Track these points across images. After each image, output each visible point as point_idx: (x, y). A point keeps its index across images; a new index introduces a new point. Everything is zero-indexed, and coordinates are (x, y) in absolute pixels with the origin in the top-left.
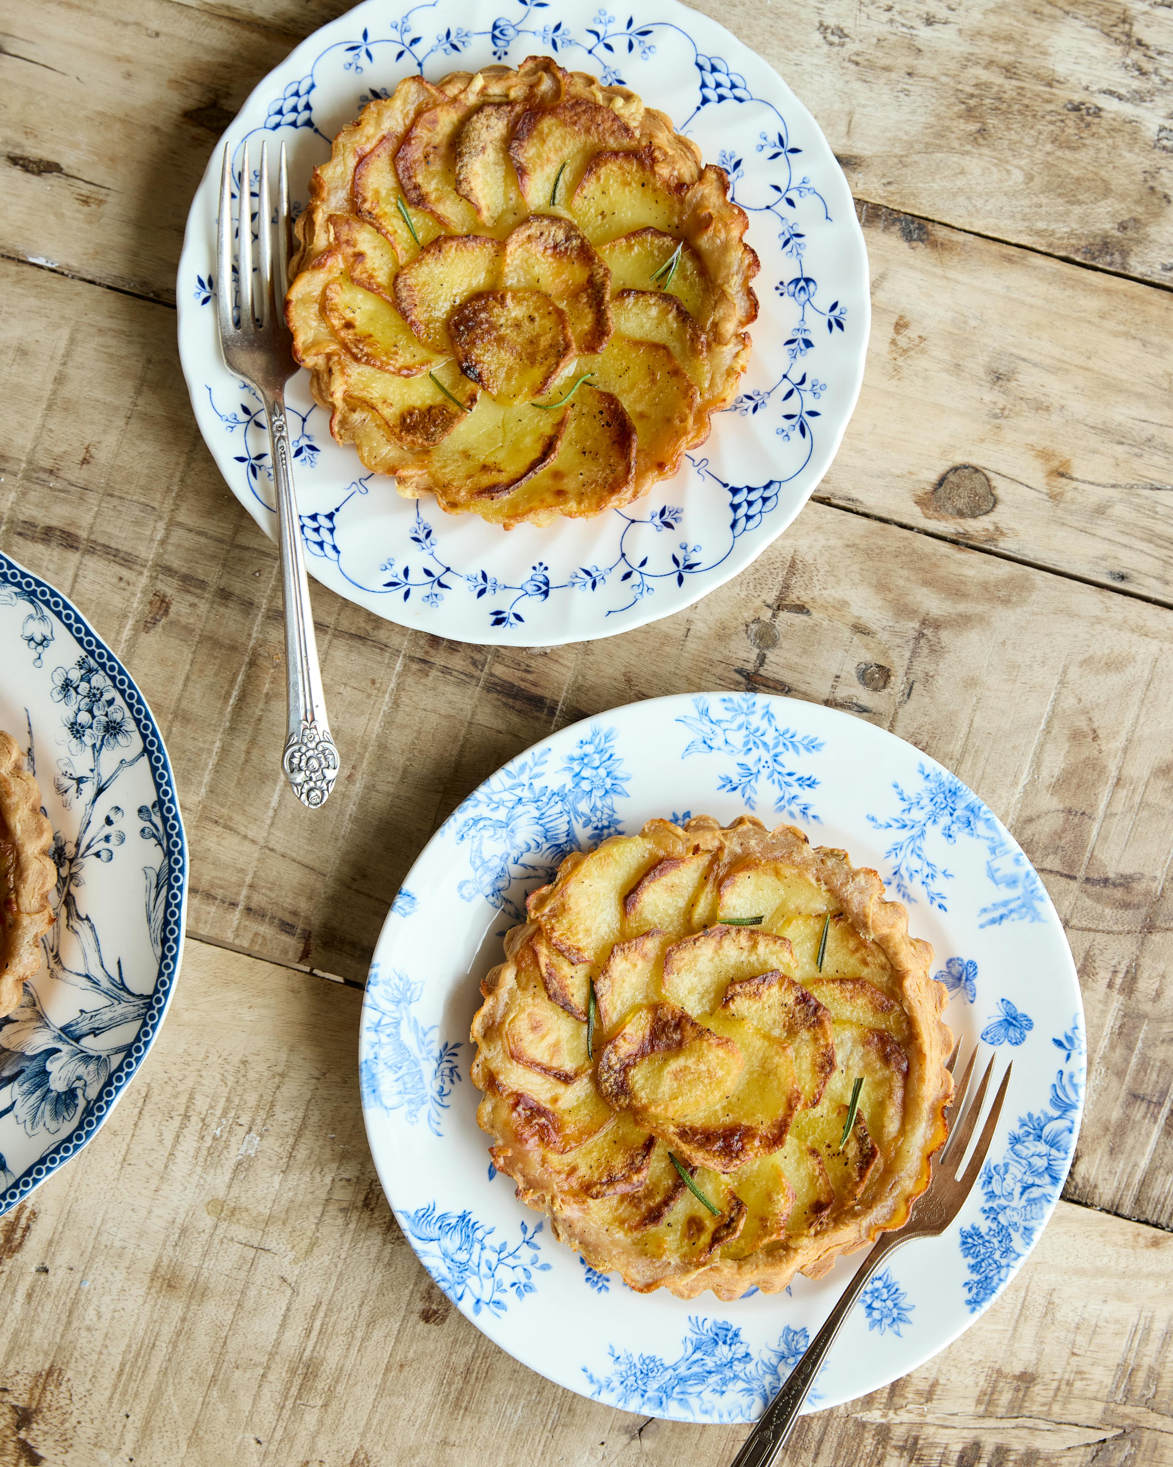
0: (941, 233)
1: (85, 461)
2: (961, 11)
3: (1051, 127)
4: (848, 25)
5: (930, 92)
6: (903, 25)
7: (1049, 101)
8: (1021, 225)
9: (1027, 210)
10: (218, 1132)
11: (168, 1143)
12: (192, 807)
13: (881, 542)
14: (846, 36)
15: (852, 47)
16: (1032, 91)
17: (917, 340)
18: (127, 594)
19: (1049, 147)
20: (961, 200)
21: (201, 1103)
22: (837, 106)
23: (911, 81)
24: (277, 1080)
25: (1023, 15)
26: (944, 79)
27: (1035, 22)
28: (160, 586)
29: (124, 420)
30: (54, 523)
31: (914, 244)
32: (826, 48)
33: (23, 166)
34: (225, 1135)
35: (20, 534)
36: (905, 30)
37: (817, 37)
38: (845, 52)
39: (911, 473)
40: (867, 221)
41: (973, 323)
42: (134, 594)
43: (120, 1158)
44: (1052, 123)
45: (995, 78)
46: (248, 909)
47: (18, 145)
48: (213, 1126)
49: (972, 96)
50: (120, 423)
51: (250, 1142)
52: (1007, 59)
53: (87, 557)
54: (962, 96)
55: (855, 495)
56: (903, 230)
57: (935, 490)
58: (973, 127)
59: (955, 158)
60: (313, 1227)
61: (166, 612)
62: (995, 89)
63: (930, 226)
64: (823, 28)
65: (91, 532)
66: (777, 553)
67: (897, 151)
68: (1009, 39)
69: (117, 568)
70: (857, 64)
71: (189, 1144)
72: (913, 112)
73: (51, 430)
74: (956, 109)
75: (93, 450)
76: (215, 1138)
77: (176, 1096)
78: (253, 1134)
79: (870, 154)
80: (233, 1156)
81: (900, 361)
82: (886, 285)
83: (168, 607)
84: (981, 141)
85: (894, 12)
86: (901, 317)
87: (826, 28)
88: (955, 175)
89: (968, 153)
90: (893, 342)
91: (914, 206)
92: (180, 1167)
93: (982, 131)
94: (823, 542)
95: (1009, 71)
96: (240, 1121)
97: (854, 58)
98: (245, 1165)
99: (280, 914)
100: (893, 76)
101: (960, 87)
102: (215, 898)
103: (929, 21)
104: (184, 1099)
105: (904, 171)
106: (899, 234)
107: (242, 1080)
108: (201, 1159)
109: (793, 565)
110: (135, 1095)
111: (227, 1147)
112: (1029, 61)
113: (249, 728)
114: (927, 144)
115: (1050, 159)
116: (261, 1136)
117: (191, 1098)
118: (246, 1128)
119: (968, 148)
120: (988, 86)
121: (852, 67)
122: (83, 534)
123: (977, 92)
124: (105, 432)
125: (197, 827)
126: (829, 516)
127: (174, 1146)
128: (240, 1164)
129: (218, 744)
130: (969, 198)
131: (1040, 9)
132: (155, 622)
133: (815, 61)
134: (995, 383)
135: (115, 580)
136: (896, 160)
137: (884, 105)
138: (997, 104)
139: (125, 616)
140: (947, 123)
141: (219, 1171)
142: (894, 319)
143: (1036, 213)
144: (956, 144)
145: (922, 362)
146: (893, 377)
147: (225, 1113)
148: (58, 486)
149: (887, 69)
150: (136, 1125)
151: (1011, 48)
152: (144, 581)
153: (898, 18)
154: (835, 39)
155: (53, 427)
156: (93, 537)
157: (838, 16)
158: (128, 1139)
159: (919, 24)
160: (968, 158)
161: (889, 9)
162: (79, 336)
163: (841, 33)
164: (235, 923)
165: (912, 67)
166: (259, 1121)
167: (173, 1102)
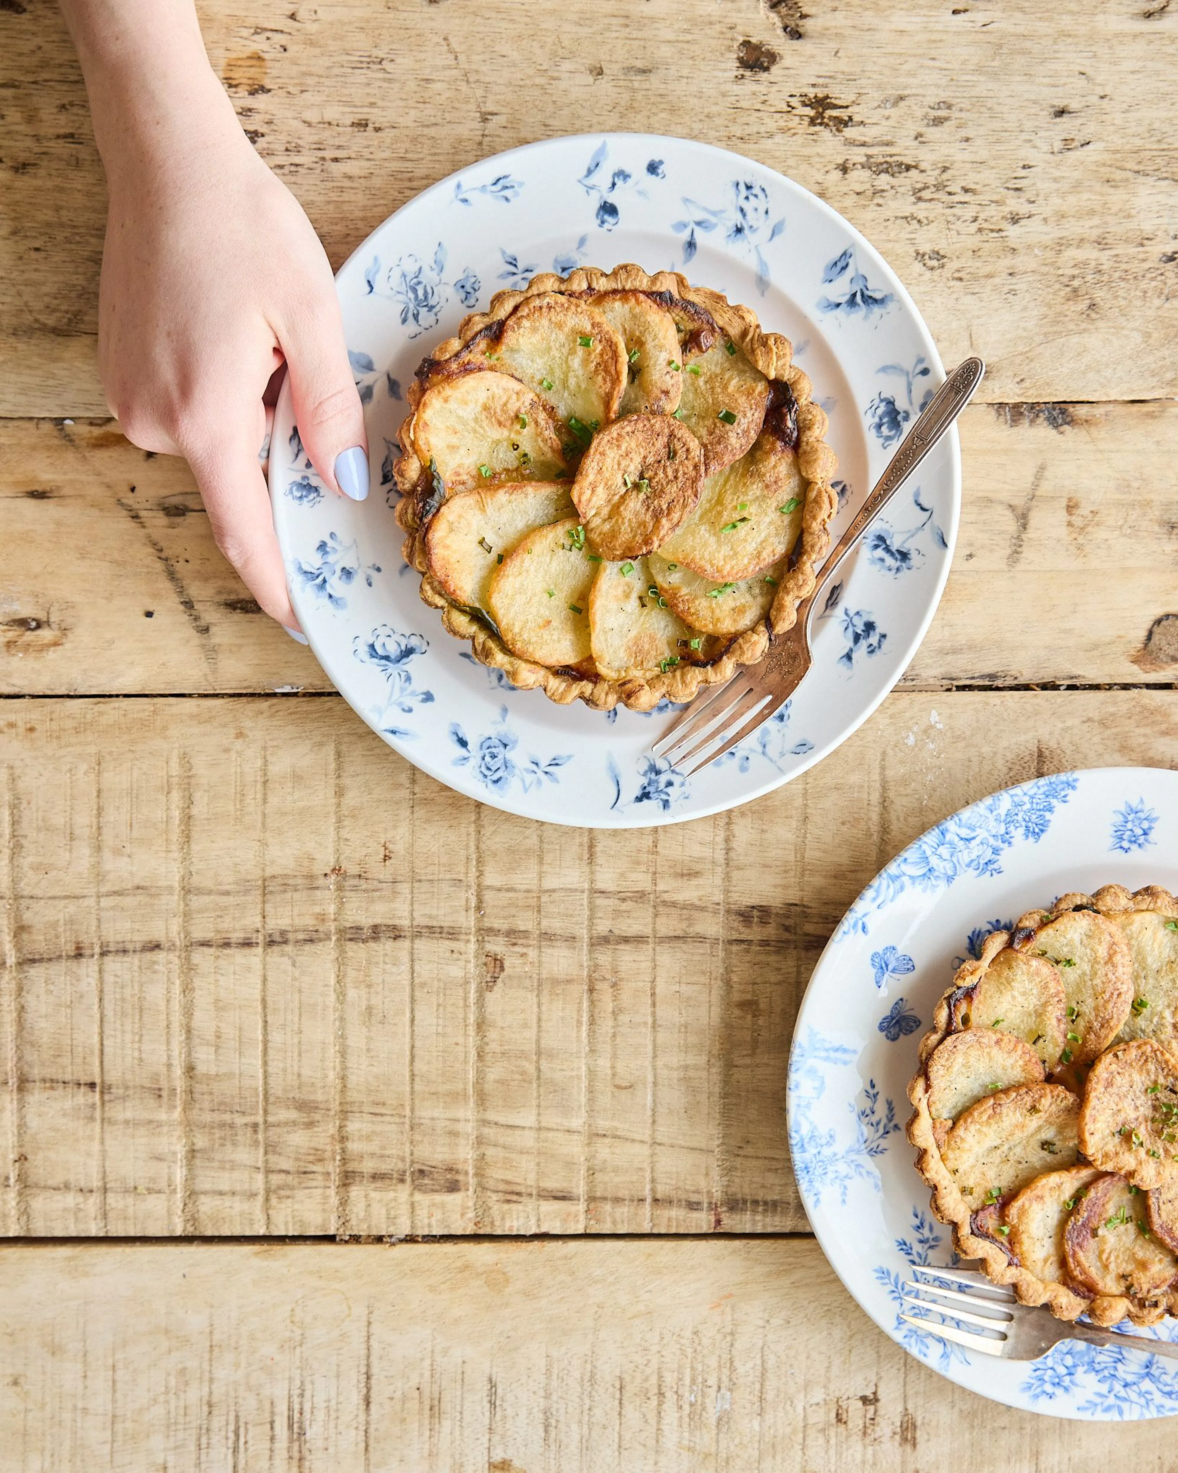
0: (1082, 411)
1: (386, 858)
2: (1040, 200)
3: (1154, 283)
4: (942, 247)
5: (1034, 285)
6: (992, 231)
7: (1144, 260)
8: (1153, 382)
9: (1153, 366)
10: (693, 1399)
11: (653, 1421)
12: (580, 1129)
13: (1112, 709)
14: (944, 257)
15: (951, 266)
16: (1127, 255)
17: (1090, 515)
18: (461, 963)
19: (1157, 302)
20: (1091, 375)
21: (669, 1379)
22: (954, 325)
23: (1014, 281)
24: (729, 1338)
25: (1098, 187)
26: (1044, 269)
27: (1111, 191)
28: (490, 947)
29: (409, 811)
30: (378, 921)
31: (1062, 429)
32: (928, 274)
33: (241, 609)
34: (699, 1399)
35: (351, 940)
36: (995, 235)
37: (918, 267)
38: (947, 272)
39: (1120, 637)
40: (1013, 421)
41: (1136, 484)
42: (468, 961)
43: (616, 1446)
44: (1153, 279)
45: (1090, 254)
46: (656, 1200)
47: (230, 592)
48: (687, 1394)
49: (1074, 277)
50: (406, 813)
51: (723, 1398)
52: (1095, 234)
53: (417, 941)
54: (1065, 280)
55: (1076, 672)
56: (1048, 419)
57: (1146, 645)
58: (1083, 305)
59: (1075, 339)
60: (800, 1453)
61: (502, 968)
62: (1093, 264)
63: (1071, 409)
64: (920, 256)
65: (413, 919)
66: (1023, 748)
67: (1021, 348)
68: (1092, 212)
69: (447, 942)
70: (961, 279)
71: (671, 1415)
72: (1025, 309)
73: (347, 840)
74: (1062, 293)
75: (390, 846)
76: (691, 1405)
77: (646, 1380)
78: (723, 1391)
79: (996, 359)
80: (711, 1416)
81: (1081, 540)
82: (1047, 474)
83: (502, 963)
84: (1093, 315)
85: (980, 221)
86: (1070, 499)
87: (923, 255)
88: (1079, 354)
89: (1085, 330)
90: (1070, 524)
91: (1050, 395)
92: (671, 1439)
93: (1092, 306)
94: (1060, 725)
95: (1101, 243)
96: (709, 1383)
97: (956, 275)
98: (725, 1419)
99: (684, 1197)
100: (997, 280)
101: (1060, 272)
102: (624, 1200)
103: (1015, 220)
104: (654, 1380)
105: (1032, 365)
106: (1046, 423)
107: (699, 1348)
108: (685, 1426)
109: (1040, 754)
110: (611, 1389)
111: (704, 1409)
112: (1116, 228)
113: (608, 1047)
114: (1045, 334)
115: (1160, 313)
116: (730, 1390)
117: (660, 1377)
118: (715, 1388)
119: (1084, 326)
120: (1086, 264)
121: (958, 283)
122: (406, 923)
123: (1076, 272)
124: (395, 827)
125: (589, 1144)
126: (1059, 700)
127: (659, 1422)
128: (720, 1419)
129: (584, 1068)
130: (1099, 371)
131: (1112, 176)
132: (495, 979)
133: (922, 289)
134: (1171, 533)
135: (448, 954)
136: (1023, 357)
137: (997, 310)
138: (1097, 276)
139: (467, 983)
140: (1059, 308)
141: (704, 1431)
142: (1064, 503)
143: (1161, 367)
144: (1071, 326)
145: (1100, 534)
146: (1078, 556)
147: (693, 1381)
148: (370, 887)
149: (990, 276)
150: (620, 1414)
151: (1096, 221)
152: (472, 946)
153: (985, 225)
154: (934, 263)
155: (348, 836)
156: (415, 923)
157: (931, 241)
158: (617, 1428)
159: (1004, 225)
160: (1086, 335)
161: (975, 220)
162: (344, 748)
163: (938, 256)
164: (648, 1215)
165: (1012, 267)
166: (725, 1378)
167: (646, 1385)
